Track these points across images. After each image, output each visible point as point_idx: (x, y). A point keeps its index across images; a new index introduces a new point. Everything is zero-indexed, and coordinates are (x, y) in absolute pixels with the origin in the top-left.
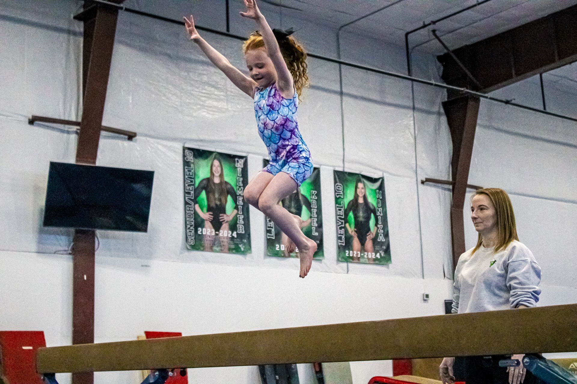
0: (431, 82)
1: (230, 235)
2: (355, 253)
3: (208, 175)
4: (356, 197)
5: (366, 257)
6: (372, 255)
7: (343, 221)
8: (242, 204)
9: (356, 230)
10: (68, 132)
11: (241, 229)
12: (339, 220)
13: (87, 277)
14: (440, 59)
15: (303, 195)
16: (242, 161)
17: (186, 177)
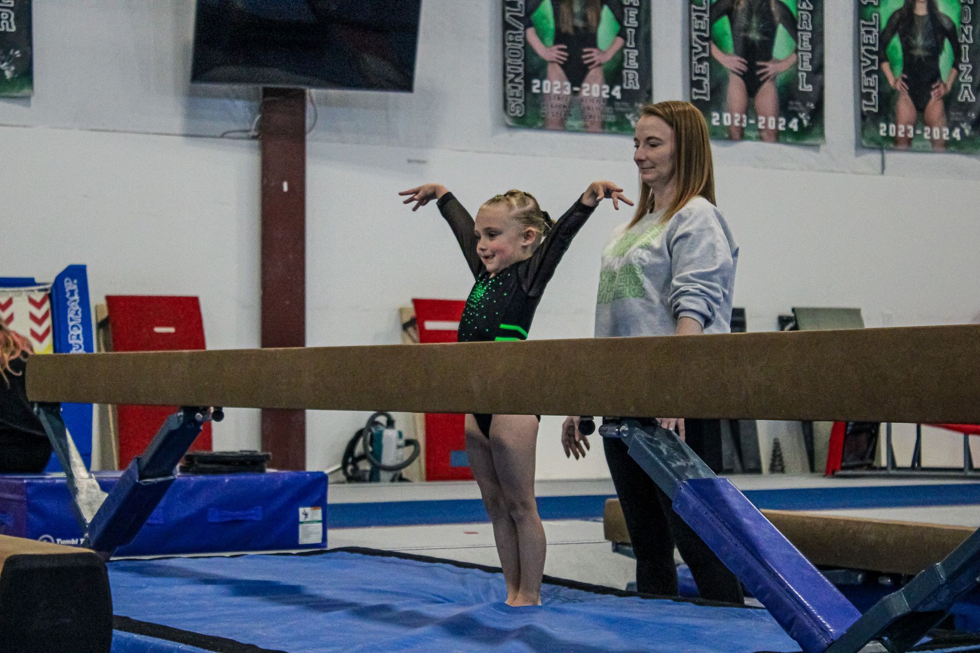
1: (606, 94)
2: (900, 130)
4: (911, 2)
5: (929, 138)
6: (941, 132)
7: (876, 57)
8: (635, 24)
9: (905, 76)
11: (632, 82)
12: (866, 54)
13: (289, 186)
15: (781, 3)
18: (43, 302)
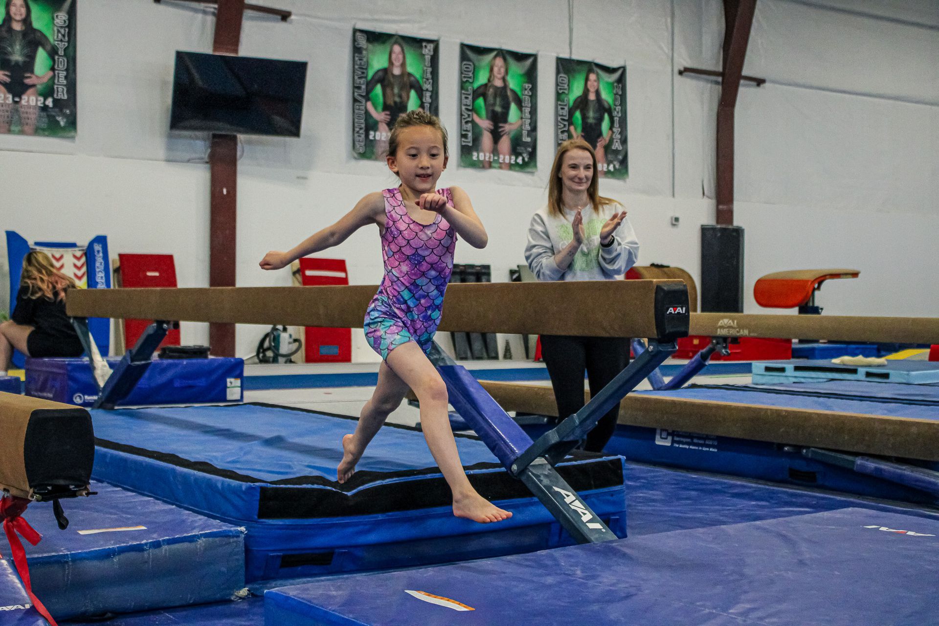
3: (386, 65)
4: (586, 91)
6: (603, 167)
7: (566, 123)
8: (430, 100)
9: (583, 134)
10: (205, 12)
13: (227, 191)
15: (513, 91)
16: (431, 46)
17: (356, 67)
18: (81, 257)
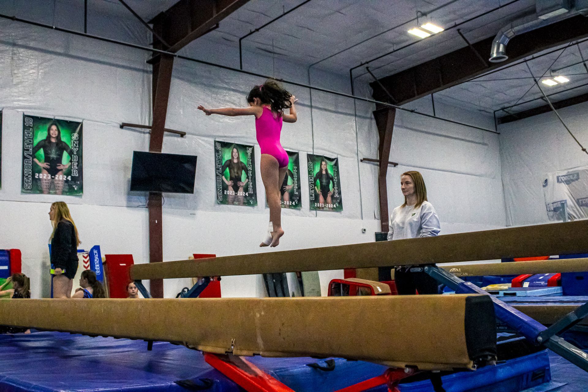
0: (366, 99)
1: (244, 195)
2: (321, 205)
3: (230, 158)
4: (321, 170)
6: (331, 206)
8: (251, 175)
9: (321, 190)
10: (144, 133)
11: (251, 192)
12: (311, 184)
13: (157, 222)
14: (371, 85)
15: (289, 170)
16: (251, 149)
17: (217, 159)
18: (87, 257)
